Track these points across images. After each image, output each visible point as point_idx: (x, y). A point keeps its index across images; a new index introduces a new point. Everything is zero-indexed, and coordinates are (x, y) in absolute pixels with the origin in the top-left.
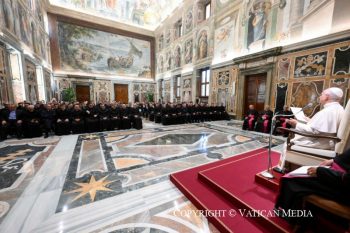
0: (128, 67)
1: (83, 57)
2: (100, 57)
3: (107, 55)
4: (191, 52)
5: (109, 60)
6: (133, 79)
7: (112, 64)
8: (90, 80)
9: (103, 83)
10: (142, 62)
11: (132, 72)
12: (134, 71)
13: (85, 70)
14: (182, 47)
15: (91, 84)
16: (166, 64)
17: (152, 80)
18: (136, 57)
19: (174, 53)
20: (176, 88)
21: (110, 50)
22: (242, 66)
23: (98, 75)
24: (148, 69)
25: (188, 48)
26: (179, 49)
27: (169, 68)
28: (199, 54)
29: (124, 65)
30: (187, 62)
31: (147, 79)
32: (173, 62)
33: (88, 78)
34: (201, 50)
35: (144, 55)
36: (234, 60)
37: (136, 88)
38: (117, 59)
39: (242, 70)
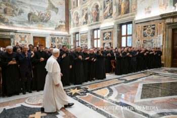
0: (46, 21)
1: (5, 12)
2: (21, 12)
3: (27, 10)
4: (111, 9)
5: (29, 15)
6: (50, 32)
7: (32, 18)
8: (11, 34)
10: (58, 17)
11: (50, 26)
12: (51, 25)
13: (7, 23)
14: (100, 4)
15: (12, 37)
16: (82, 19)
17: (66, 33)
18: (53, 13)
19: (91, 9)
20: (93, 40)
21: (30, 5)
22: (168, 21)
23: (19, 28)
24: (63, 24)
25: (108, 5)
26: (97, 6)
27: (85, 23)
28: (120, 11)
29: (43, 20)
30: (106, 17)
31: (62, 32)
32: (90, 17)
33: (9, 31)
34: (123, 7)
35: (60, 11)
36: (162, 15)
37: (53, 40)
38: (37, 14)
39: (168, 24)
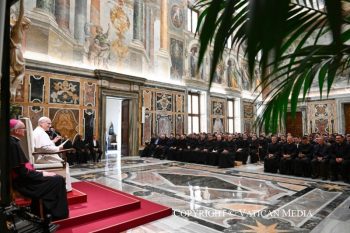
9: (321, 105)
